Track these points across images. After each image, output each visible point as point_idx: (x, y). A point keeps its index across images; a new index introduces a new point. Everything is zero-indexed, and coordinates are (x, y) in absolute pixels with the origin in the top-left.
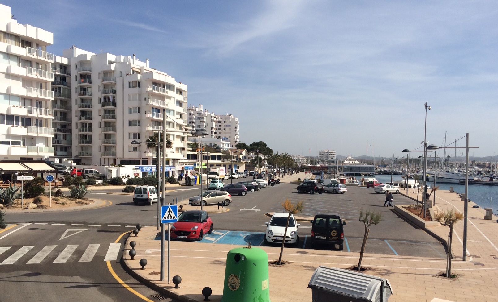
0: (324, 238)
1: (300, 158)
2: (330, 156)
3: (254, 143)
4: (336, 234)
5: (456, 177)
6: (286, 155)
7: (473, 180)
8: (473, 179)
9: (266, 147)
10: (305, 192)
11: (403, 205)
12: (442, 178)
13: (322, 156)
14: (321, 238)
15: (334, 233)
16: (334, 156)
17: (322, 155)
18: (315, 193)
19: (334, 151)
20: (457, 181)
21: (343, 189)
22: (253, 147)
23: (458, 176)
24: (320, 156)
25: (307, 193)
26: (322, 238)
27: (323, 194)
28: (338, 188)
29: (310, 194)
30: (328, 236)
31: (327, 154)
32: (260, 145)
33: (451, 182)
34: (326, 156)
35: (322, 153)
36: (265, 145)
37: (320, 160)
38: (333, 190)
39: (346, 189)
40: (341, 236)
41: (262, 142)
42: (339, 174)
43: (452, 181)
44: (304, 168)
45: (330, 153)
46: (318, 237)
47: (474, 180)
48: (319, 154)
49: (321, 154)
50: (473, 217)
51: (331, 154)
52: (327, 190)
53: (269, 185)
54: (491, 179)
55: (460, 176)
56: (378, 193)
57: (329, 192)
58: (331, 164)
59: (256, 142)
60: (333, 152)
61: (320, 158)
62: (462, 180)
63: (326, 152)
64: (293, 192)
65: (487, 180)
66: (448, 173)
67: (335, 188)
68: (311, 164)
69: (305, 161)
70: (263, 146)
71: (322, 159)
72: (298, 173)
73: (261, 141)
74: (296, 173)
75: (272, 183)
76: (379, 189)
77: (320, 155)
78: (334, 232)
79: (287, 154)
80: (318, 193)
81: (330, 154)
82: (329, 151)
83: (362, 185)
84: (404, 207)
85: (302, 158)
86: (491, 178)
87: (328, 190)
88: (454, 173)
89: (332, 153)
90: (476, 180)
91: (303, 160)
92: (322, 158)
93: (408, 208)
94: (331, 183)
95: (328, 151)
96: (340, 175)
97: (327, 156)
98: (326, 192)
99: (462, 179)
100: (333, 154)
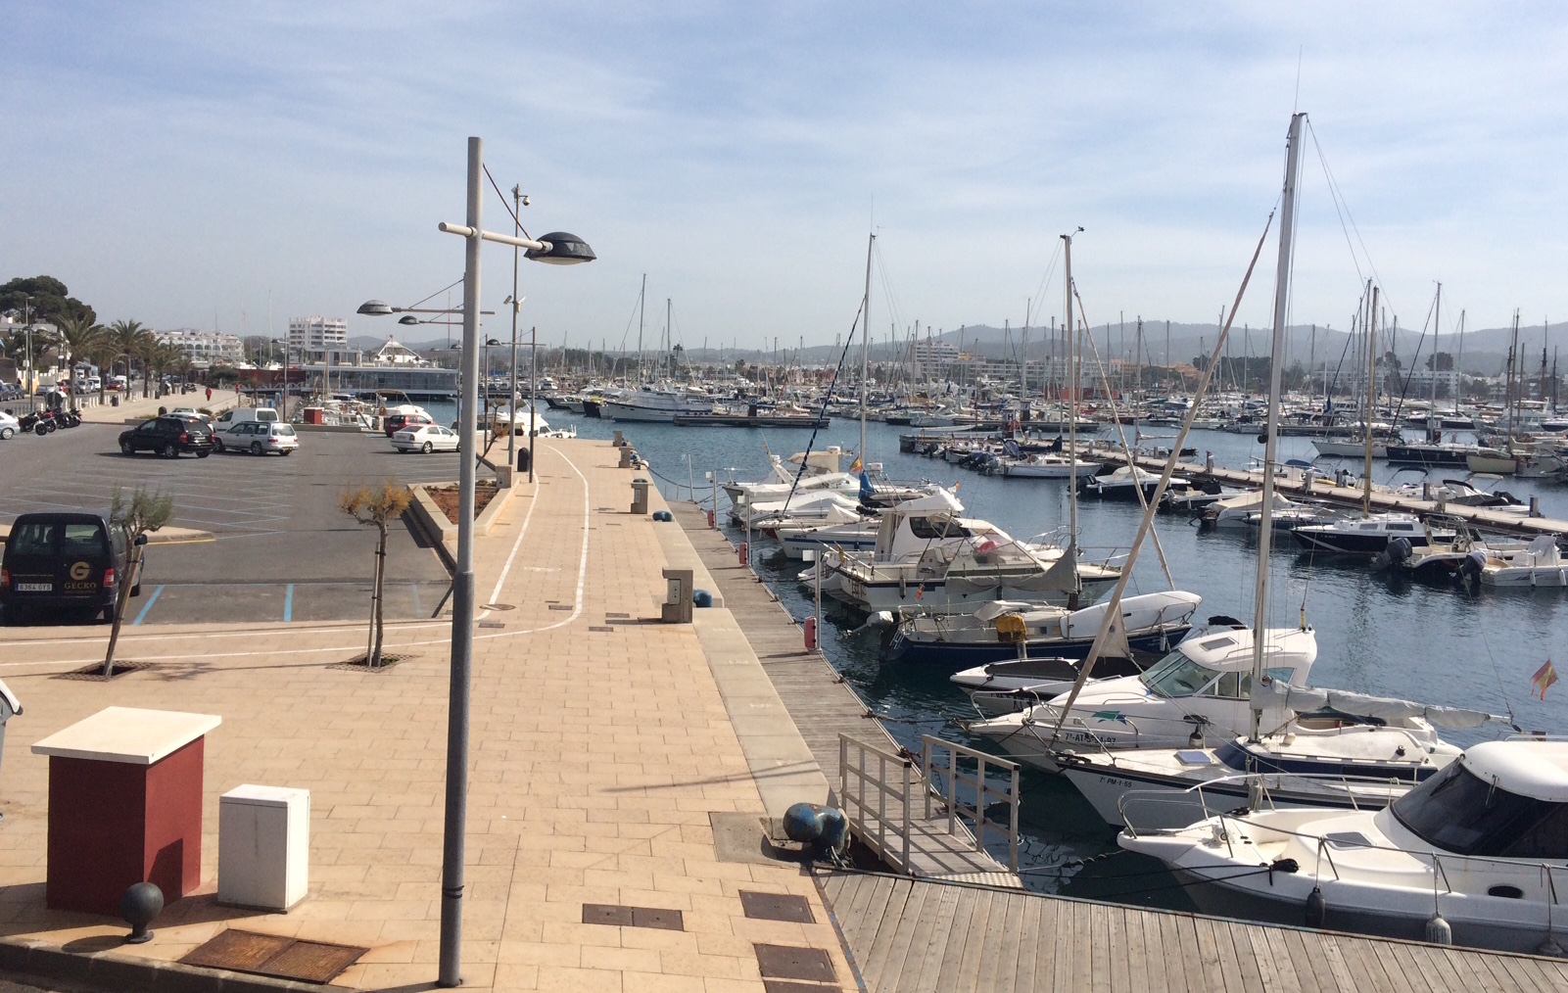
0: (48, 587)
1: (221, 342)
2: (326, 338)
3: (16, 280)
4: (86, 573)
5: (667, 404)
6: (133, 327)
7: (710, 414)
8: (710, 411)
9: (67, 297)
10: (153, 452)
11: (430, 484)
12: (632, 407)
13: (300, 337)
14: (37, 587)
15: (79, 571)
16: (339, 338)
17: (300, 332)
18: (180, 455)
19: (339, 320)
20: (670, 416)
21: (284, 441)
22: (9, 295)
23: (670, 402)
24: (292, 337)
25: (159, 456)
26: (37, 590)
27: (212, 458)
28: (267, 436)
29: (167, 458)
30: (61, 578)
31: (318, 332)
32: (38, 288)
33: (652, 418)
34: (313, 337)
35: (300, 326)
36: (62, 290)
37: (293, 349)
38: (249, 444)
39: (296, 441)
40: (103, 579)
41: (48, 278)
42: (331, 394)
43: (656, 415)
44: (221, 375)
45: (326, 326)
46: (23, 587)
47: (714, 414)
48: (288, 330)
49: (297, 329)
50: (605, 509)
51: (332, 329)
52: (231, 443)
53: (22, 431)
54: (753, 410)
55: (677, 400)
56: (403, 451)
57: (241, 451)
58: (317, 363)
59: (25, 276)
60: (338, 324)
61: (293, 343)
62: (682, 414)
63: (314, 322)
64: (101, 454)
65: (743, 412)
66: (648, 394)
67: (259, 437)
68: (248, 363)
69: (237, 350)
70: (53, 293)
71: (299, 346)
72: (194, 390)
73: (45, 275)
74: (183, 393)
75: (40, 422)
76: (404, 437)
77: (293, 332)
78: (82, 568)
79: (137, 326)
80: (194, 455)
81: (326, 332)
82: (323, 319)
83: (377, 429)
84: (433, 487)
85: (228, 340)
86: (751, 407)
87: (235, 444)
88: (662, 394)
89: (334, 326)
90: (717, 414)
91: (231, 347)
92: (300, 343)
93: (444, 490)
94: (257, 420)
95: (319, 320)
96: (336, 398)
97: (317, 337)
98: (228, 450)
99: (683, 410)
100: (338, 330)
